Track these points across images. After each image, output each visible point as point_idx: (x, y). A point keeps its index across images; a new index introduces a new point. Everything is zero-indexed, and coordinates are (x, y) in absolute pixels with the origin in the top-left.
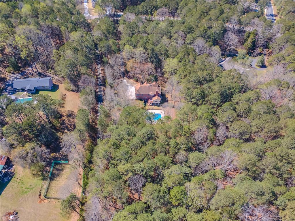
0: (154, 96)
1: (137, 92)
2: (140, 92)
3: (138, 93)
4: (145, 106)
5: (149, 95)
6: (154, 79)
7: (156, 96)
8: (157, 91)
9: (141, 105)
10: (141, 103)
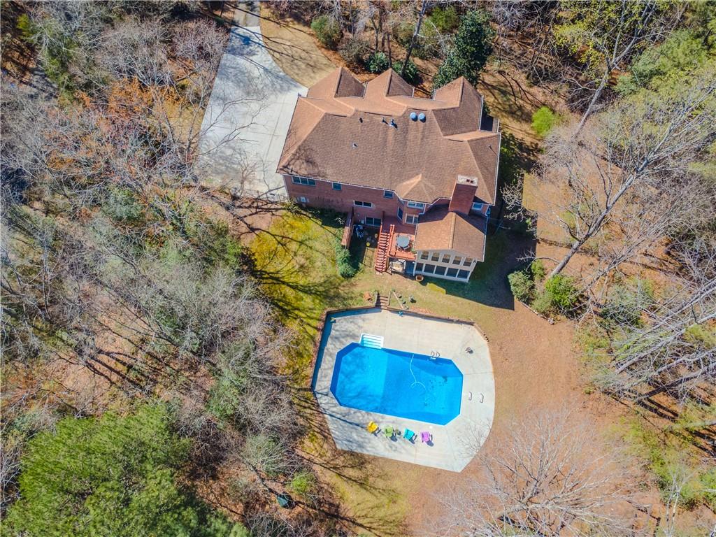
0: (436, 211)
1: (296, 157)
2: (318, 160)
3: (302, 170)
4: (346, 276)
5: (389, 195)
6: (464, 53)
7: (451, 217)
8: (462, 180)
9: (319, 260)
10: (323, 248)
